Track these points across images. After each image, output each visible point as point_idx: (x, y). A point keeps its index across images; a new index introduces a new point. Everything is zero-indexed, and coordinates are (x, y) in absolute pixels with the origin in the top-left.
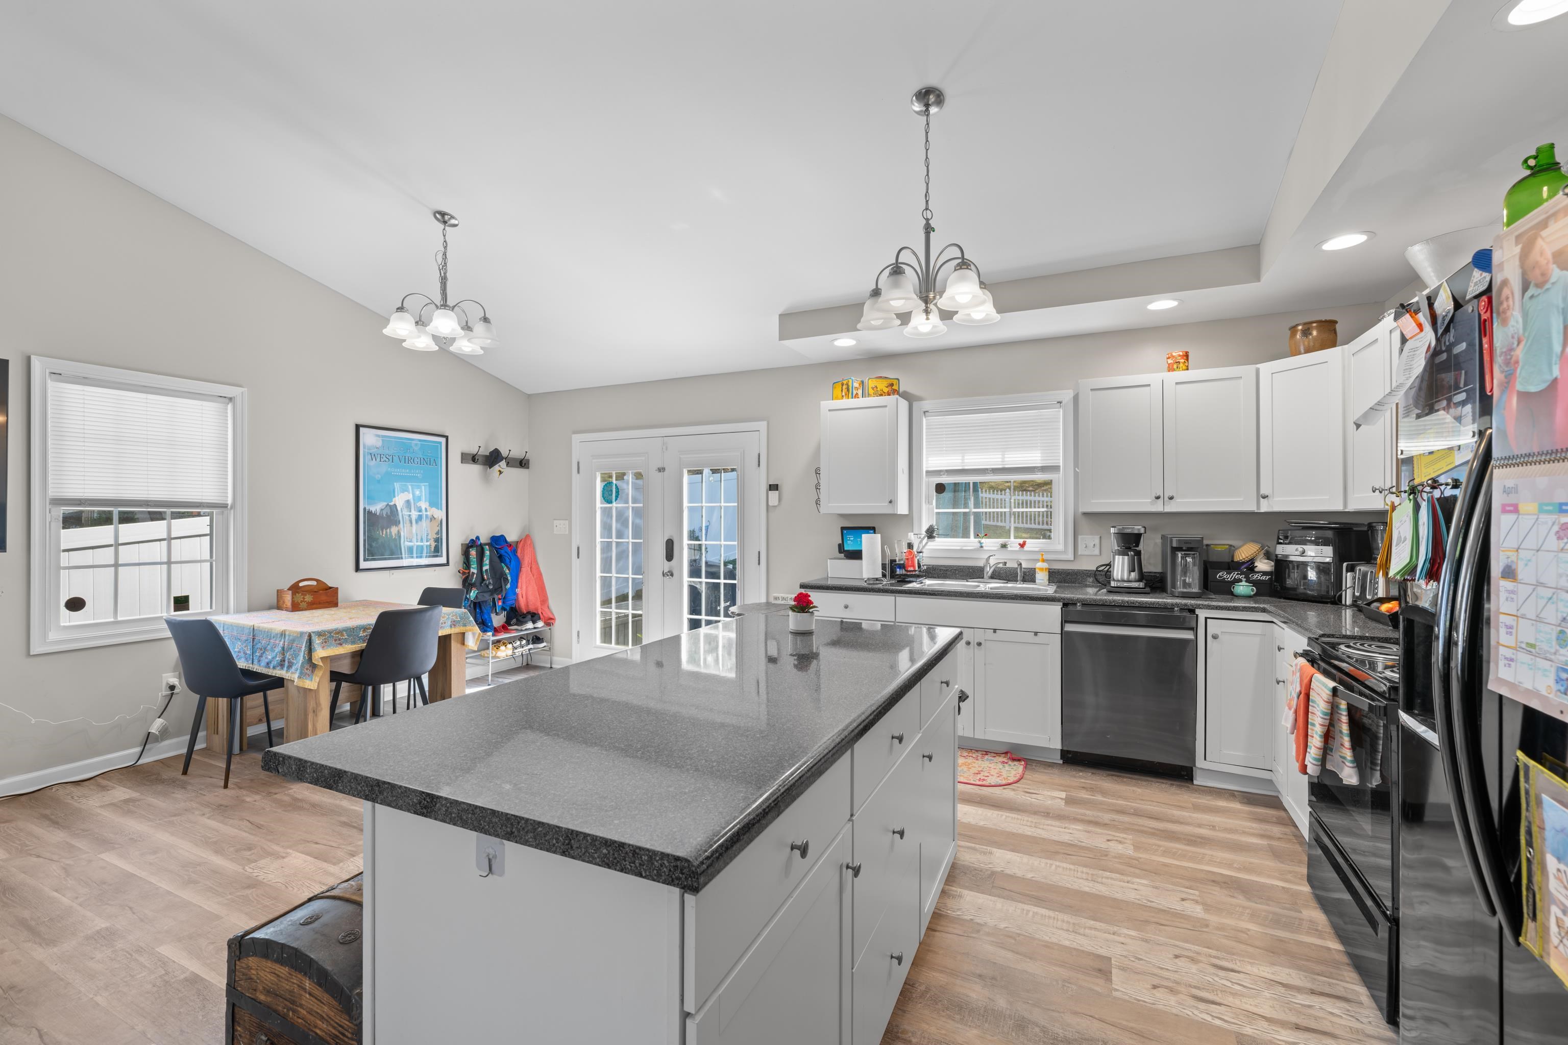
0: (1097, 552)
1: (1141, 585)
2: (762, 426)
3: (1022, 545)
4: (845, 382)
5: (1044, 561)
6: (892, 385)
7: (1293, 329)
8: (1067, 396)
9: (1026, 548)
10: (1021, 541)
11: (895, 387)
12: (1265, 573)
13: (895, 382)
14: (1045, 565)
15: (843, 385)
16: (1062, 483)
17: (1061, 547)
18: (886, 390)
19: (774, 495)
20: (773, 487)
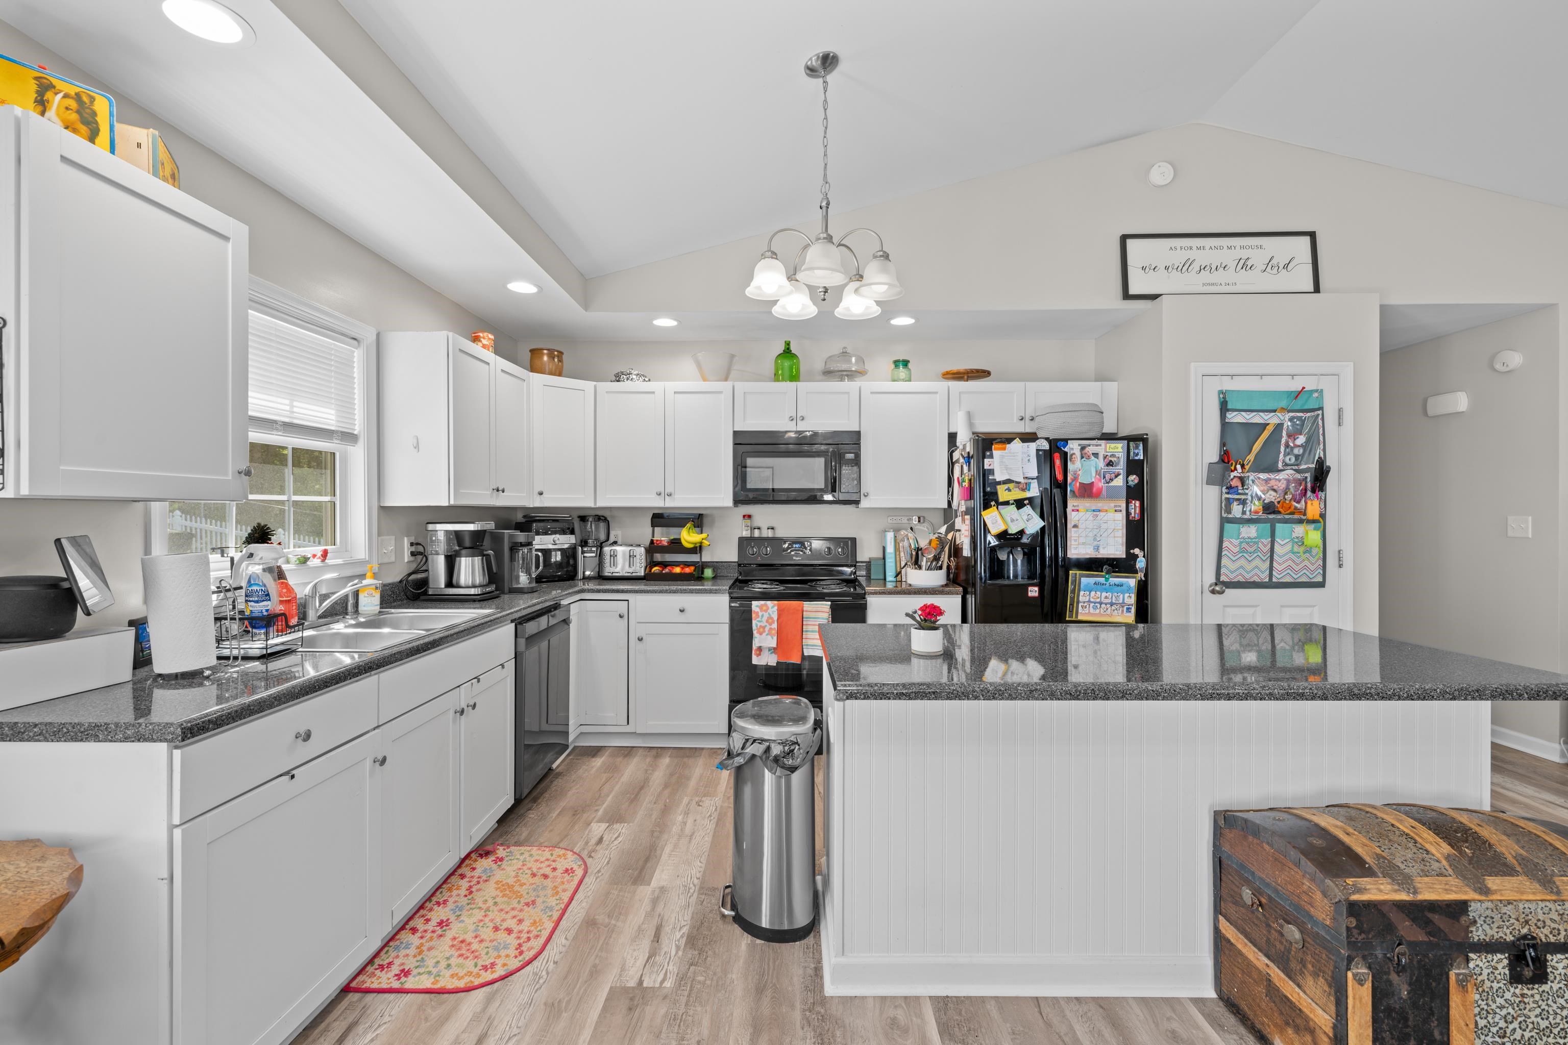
1: (492, 588)
3: (325, 554)
5: (373, 576)
8: (370, 334)
14: (369, 583)
16: (357, 463)
17: (363, 555)
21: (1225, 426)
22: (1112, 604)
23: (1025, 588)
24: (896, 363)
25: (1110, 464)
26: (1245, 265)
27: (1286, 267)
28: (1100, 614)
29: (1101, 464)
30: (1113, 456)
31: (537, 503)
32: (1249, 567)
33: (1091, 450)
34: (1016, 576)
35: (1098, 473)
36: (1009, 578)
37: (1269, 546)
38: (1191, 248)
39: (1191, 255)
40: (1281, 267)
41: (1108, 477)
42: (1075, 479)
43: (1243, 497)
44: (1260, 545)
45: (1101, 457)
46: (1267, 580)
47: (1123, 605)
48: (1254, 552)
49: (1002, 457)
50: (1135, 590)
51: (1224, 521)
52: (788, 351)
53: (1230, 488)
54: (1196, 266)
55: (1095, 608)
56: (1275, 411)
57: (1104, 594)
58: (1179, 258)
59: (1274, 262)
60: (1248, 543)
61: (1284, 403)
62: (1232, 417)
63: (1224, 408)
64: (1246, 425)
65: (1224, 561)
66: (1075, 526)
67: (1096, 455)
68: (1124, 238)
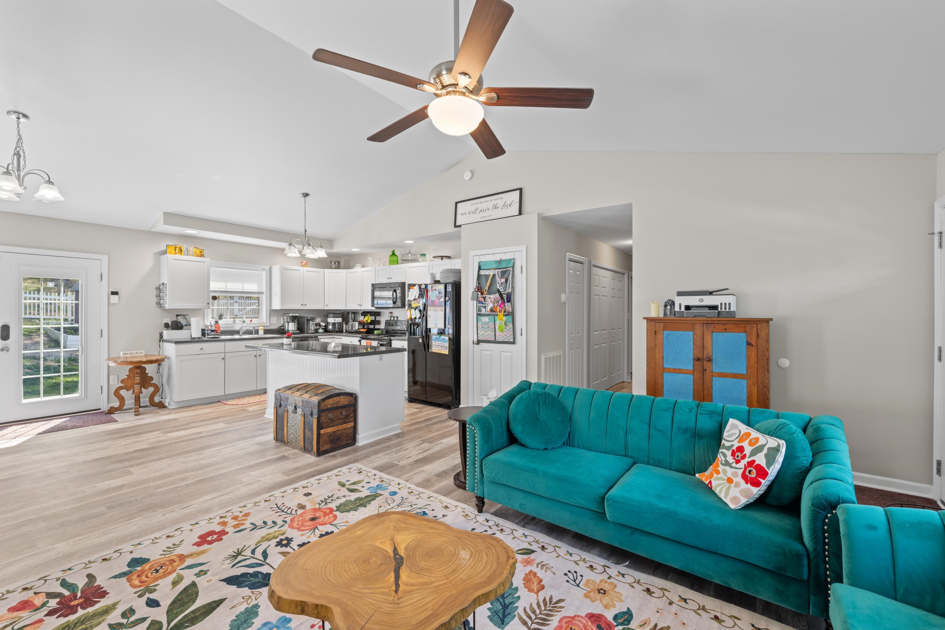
0: (276, 322)
1: (298, 331)
2: (105, 258)
3: (251, 321)
4: (178, 247)
5: (262, 326)
6: (201, 252)
7: (331, 262)
8: (267, 268)
9: (252, 322)
10: (250, 319)
11: (202, 253)
12: (324, 326)
13: (202, 251)
14: (263, 328)
15: (176, 247)
16: (264, 299)
17: (265, 321)
18: (199, 254)
19: (114, 298)
20: (115, 293)
21: (479, 276)
22: (441, 346)
23: (418, 339)
24: (421, 255)
25: (440, 293)
26: (495, 207)
27: (510, 205)
28: (438, 350)
29: (437, 293)
30: (440, 290)
31: (326, 308)
32: (486, 334)
33: (434, 288)
34: (419, 335)
35: (436, 296)
36: (416, 335)
37: (493, 326)
38: (478, 203)
39: (477, 206)
40: (508, 205)
41: (439, 298)
42: (430, 299)
43: (484, 305)
44: (489, 325)
45: (437, 290)
46: (494, 340)
47: (444, 347)
48: (487, 328)
49: (412, 291)
50: (448, 341)
51: (478, 315)
52: (394, 254)
53: (479, 301)
54: (479, 211)
55: (437, 347)
56: (491, 269)
57: (439, 342)
58: (473, 208)
59: (506, 204)
60: (484, 324)
61: (494, 266)
62: (482, 272)
63: (480, 269)
64: (485, 275)
65: (479, 331)
66: (430, 316)
67: (435, 290)
68: (456, 203)
